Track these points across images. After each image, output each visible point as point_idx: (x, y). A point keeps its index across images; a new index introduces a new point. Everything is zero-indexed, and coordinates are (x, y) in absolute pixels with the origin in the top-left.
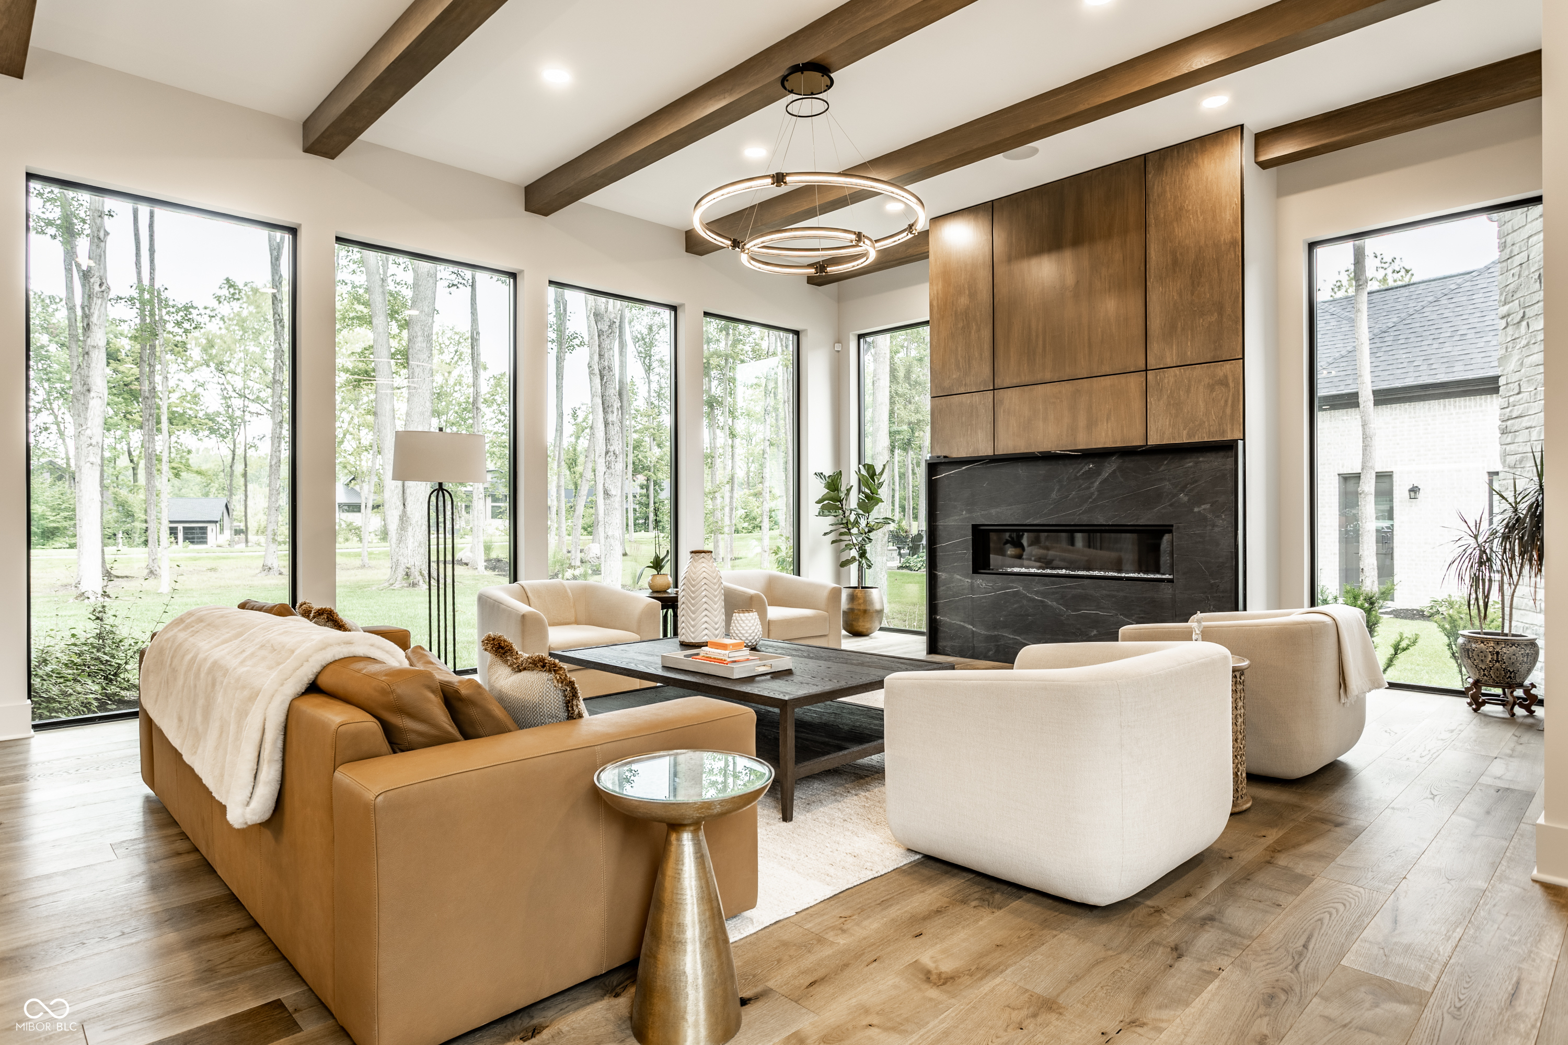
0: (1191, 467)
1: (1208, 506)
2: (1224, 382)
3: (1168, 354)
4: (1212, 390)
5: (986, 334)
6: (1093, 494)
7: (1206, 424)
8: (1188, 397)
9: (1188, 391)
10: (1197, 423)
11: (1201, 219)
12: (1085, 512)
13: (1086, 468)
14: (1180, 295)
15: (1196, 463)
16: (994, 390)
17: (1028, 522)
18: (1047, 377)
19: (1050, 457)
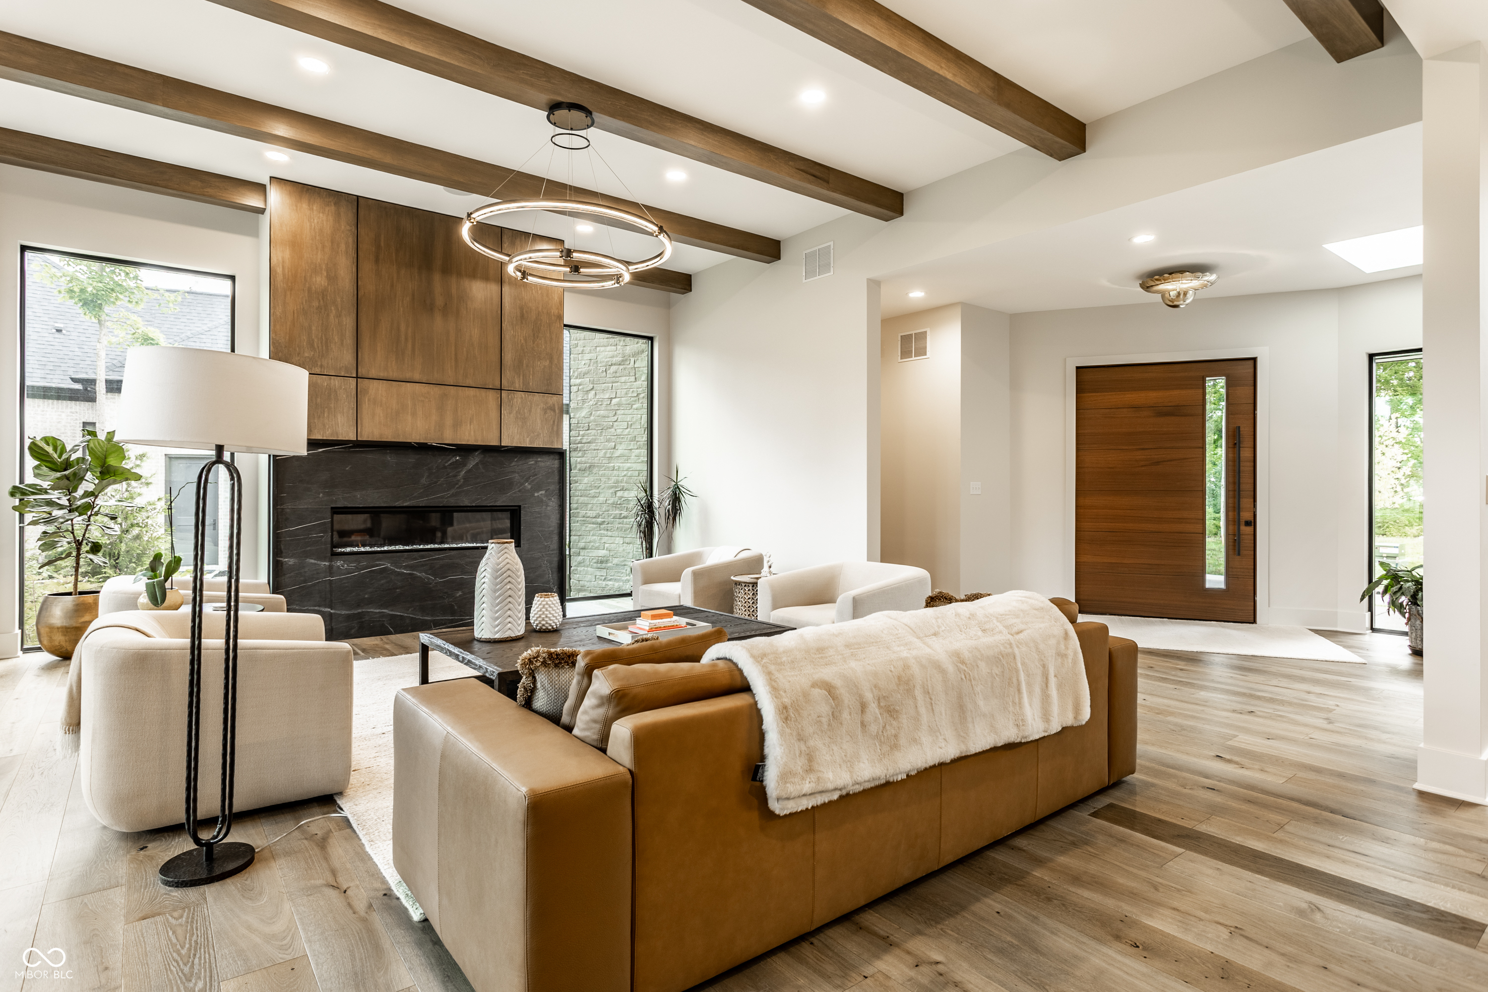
0: (533, 464)
1: (543, 492)
2: (552, 409)
3: (517, 381)
4: (545, 413)
5: (349, 322)
6: (459, 481)
7: (542, 435)
8: (530, 414)
9: (530, 411)
10: (536, 434)
11: (540, 292)
12: (453, 495)
13: (454, 460)
14: (526, 340)
15: (536, 462)
16: (357, 377)
17: (397, 504)
18: (417, 376)
19: (423, 448)
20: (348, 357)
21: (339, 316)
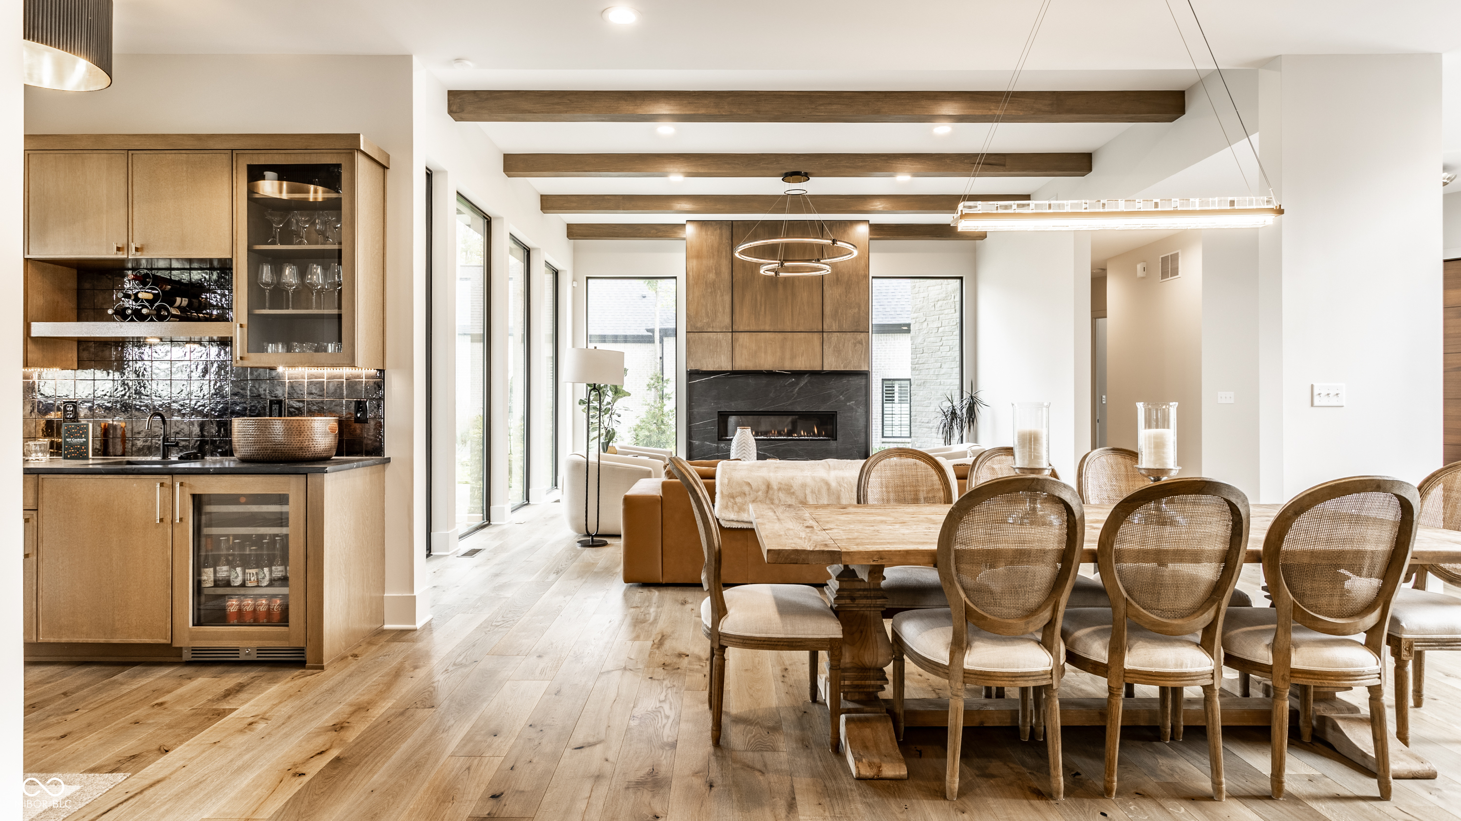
0: (846, 383)
1: (853, 402)
2: (860, 343)
3: (834, 325)
4: (855, 346)
5: (727, 298)
6: (794, 395)
7: (853, 362)
8: (844, 348)
9: (844, 345)
10: (848, 361)
12: (790, 404)
13: (791, 381)
14: (841, 295)
15: (848, 381)
16: (732, 332)
17: (755, 410)
18: (767, 328)
19: (770, 374)
20: (727, 320)
21: (722, 295)
